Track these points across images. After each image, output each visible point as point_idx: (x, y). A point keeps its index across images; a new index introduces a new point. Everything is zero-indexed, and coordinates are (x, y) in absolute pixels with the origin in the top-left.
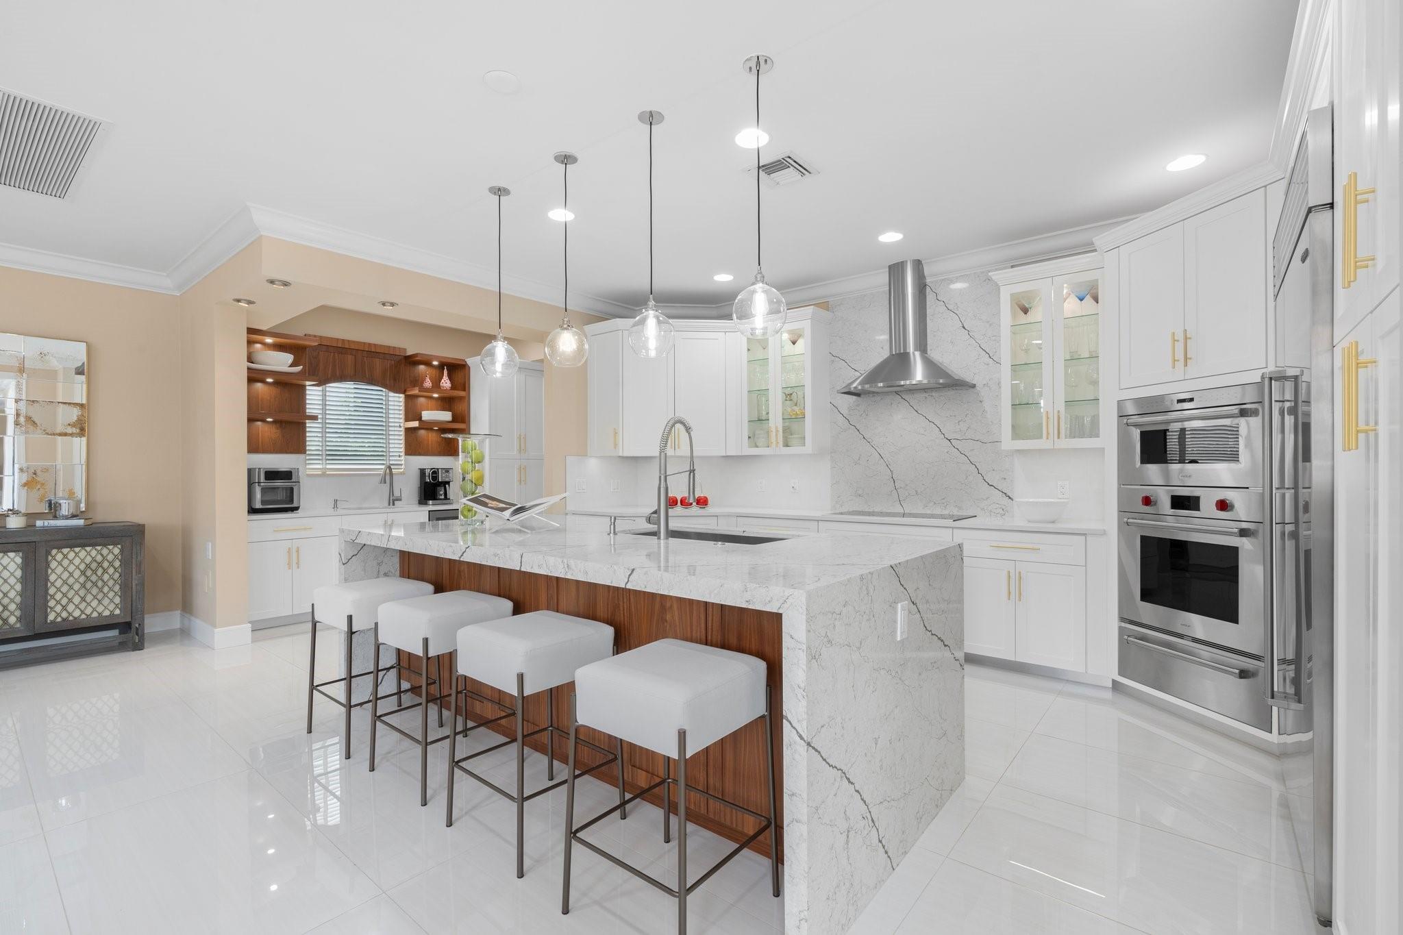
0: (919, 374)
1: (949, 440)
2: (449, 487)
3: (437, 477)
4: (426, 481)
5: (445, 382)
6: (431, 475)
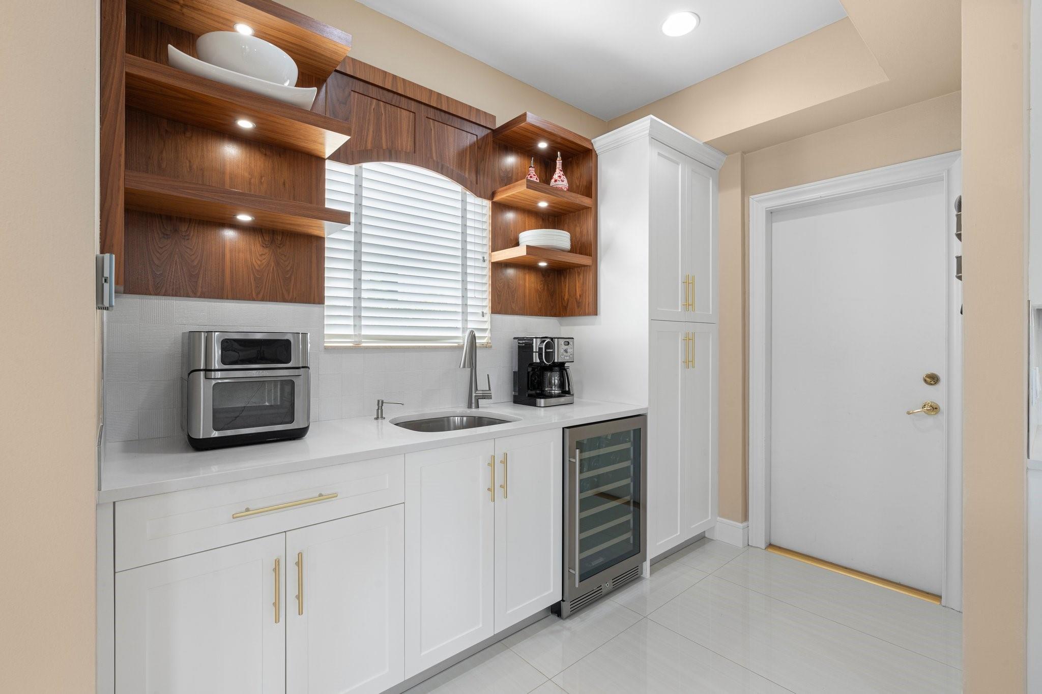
2: (566, 371)
3: (553, 352)
4: (534, 361)
5: (560, 180)
6: (544, 351)
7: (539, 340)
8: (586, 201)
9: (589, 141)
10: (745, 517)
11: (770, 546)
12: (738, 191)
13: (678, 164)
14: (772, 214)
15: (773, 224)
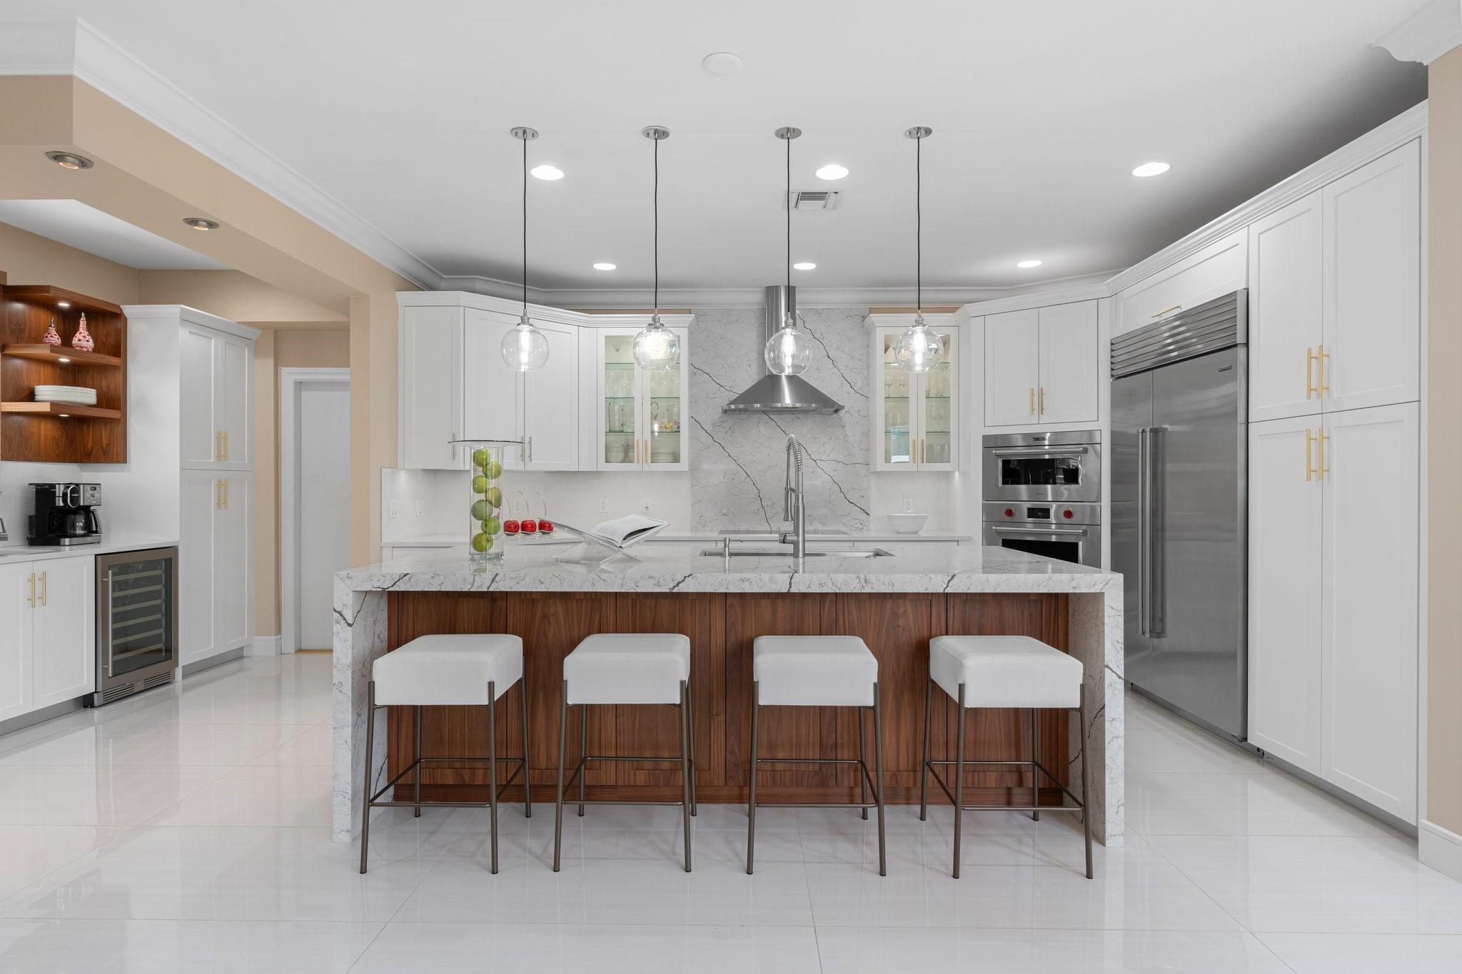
0: (788, 399)
1: (815, 461)
2: (93, 514)
3: (79, 497)
4: (57, 505)
5: (83, 339)
6: (69, 495)
7: (62, 488)
8: (114, 361)
9: (118, 307)
10: (279, 631)
11: (299, 651)
12: (271, 362)
13: (211, 338)
14: (299, 385)
15: (302, 392)
